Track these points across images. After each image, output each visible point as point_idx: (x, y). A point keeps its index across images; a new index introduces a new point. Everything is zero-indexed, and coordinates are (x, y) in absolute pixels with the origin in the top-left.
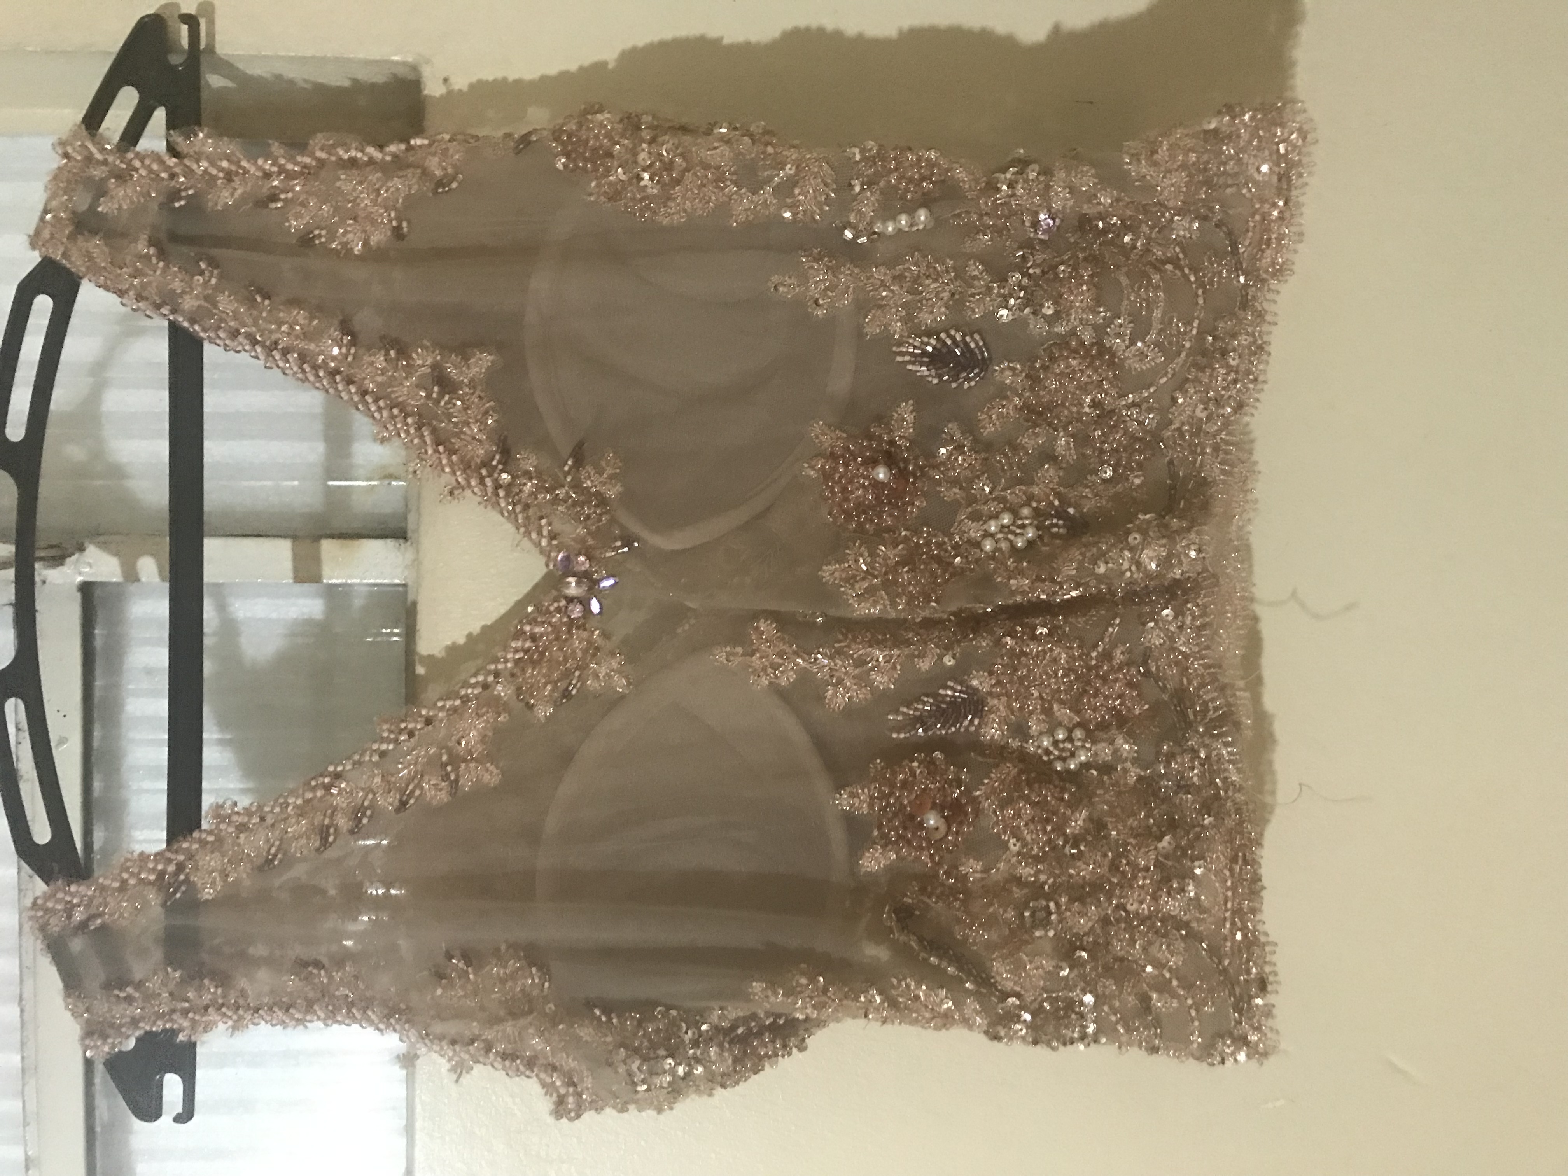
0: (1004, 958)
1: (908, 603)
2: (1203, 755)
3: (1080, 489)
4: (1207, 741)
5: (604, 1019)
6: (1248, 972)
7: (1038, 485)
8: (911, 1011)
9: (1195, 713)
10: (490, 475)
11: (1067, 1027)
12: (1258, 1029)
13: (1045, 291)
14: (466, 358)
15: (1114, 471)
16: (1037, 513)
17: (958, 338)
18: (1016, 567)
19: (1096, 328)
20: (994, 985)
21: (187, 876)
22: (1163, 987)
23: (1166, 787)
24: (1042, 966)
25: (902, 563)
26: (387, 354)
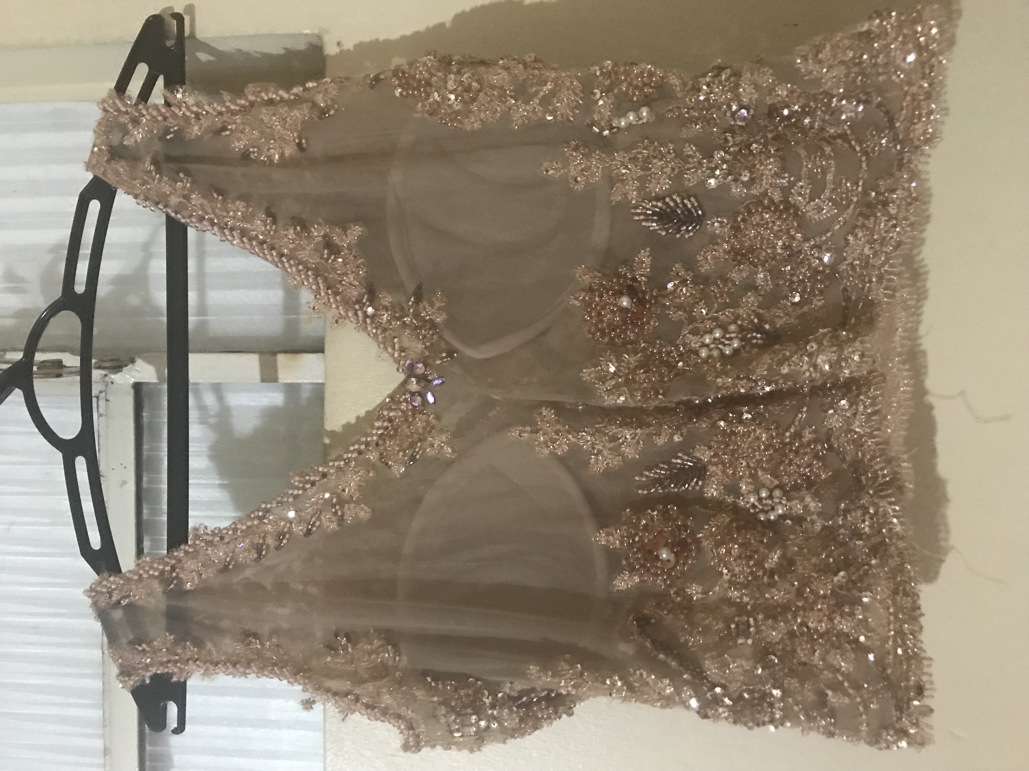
0: (713, 658)
1: (642, 396)
2: (872, 511)
3: (774, 310)
4: (876, 501)
5: (433, 684)
6: (908, 680)
7: (742, 307)
8: (643, 693)
9: (868, 479)
10: (361, 309)
11: (759, 713)
12: (916, 724)
13: (742, 163)
14: (345, 230)
15: (801, 296)
16: (741, 329)
17: (679, 201)
18: (722, 370)
19: (782, 189)
20: (706, 678)
21: (177, 573)
22: (837, 687)
23: (844, 534)
24: (742, 666)
25: (640, 366)
26: (295, 229)
